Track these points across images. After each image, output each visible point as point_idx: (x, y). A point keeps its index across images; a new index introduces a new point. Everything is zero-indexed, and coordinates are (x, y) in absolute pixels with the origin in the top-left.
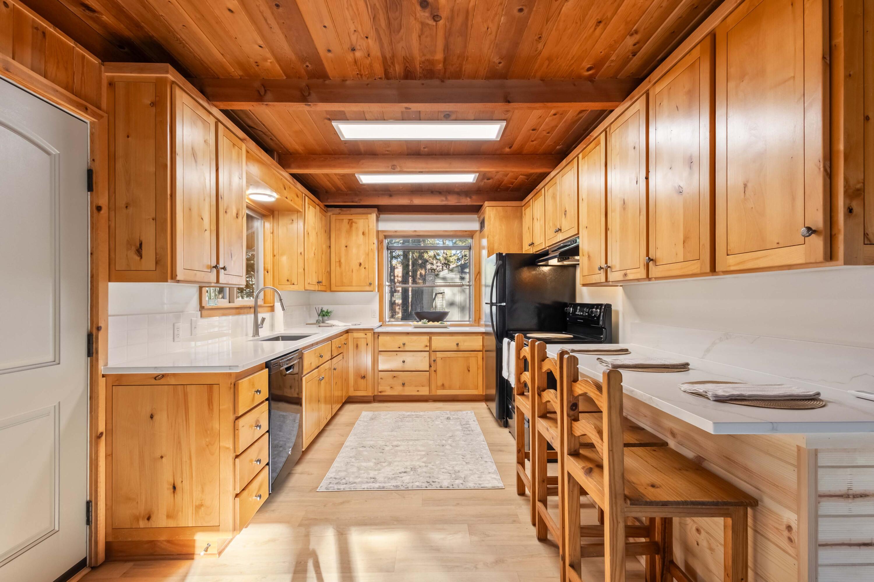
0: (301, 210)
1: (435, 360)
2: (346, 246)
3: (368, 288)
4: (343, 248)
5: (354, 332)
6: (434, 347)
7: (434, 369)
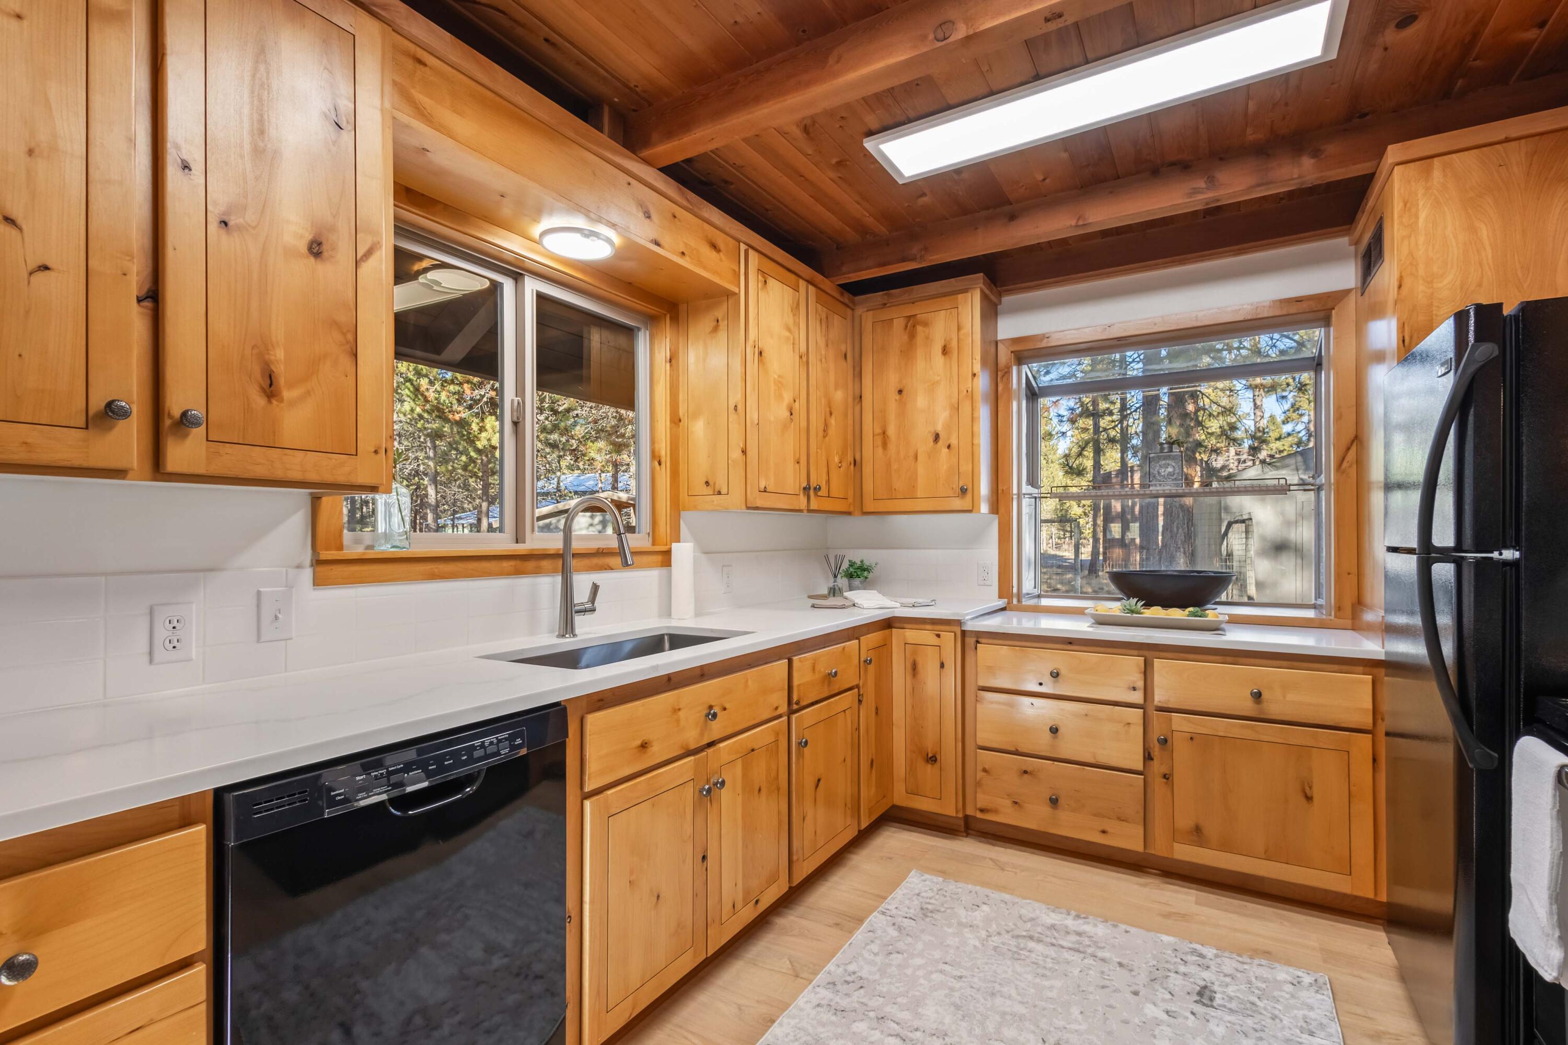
0: (736, 290)
1: (1166, 741)
2: (900, 392)
3: (957, 503)
4: (893, 396)
5: (906, 626)
6: (1160, 696)
7: (1164, 769)
